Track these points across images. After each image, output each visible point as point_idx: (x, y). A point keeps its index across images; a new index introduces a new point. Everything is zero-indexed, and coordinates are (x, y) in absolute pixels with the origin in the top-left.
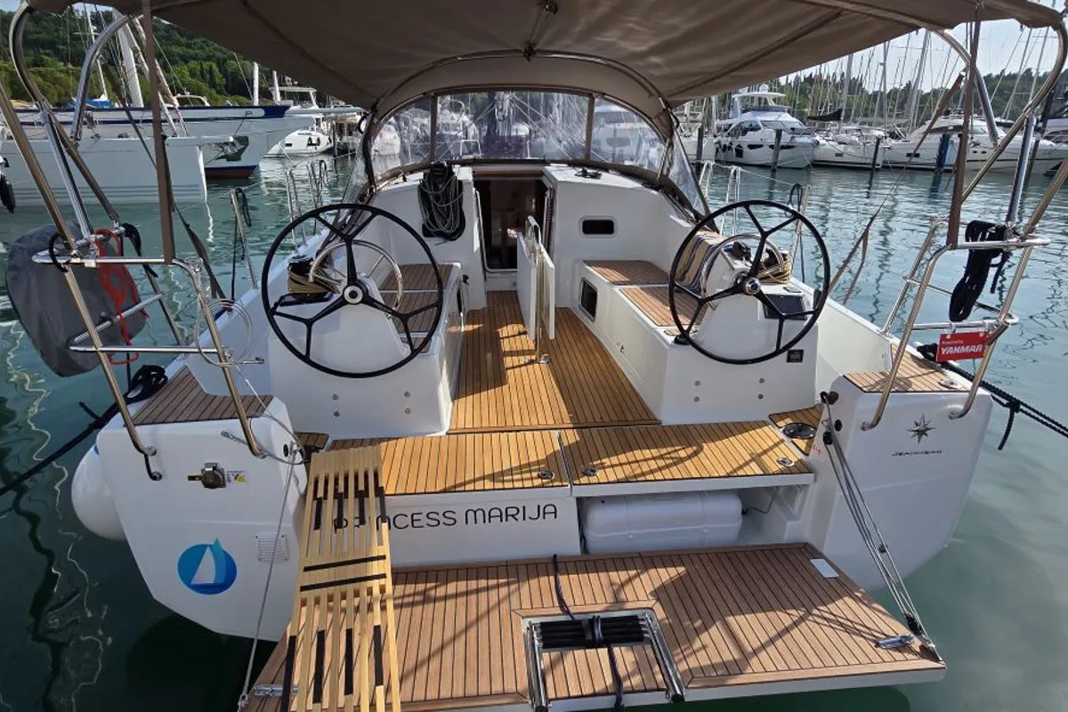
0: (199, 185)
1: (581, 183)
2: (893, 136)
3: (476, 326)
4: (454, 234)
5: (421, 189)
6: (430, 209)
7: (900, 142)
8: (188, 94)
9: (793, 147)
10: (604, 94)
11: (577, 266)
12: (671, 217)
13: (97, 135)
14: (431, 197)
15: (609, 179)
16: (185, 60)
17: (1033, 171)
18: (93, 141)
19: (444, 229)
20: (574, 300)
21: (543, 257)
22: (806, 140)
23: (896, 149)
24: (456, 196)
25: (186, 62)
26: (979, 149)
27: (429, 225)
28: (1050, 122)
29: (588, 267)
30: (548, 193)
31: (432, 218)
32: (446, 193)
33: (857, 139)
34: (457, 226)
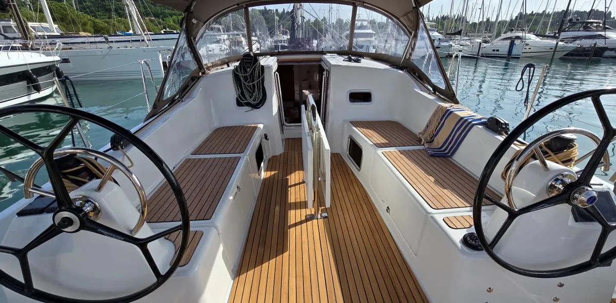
0: (160, 70)
1: (347, 67)
2: (486, 42)
3: (273, 173)
4: (259, 104)
5: (235, 73)
6: (241, 87)
7: (489, 44)
8: (168, 29)
9: (440, 47)
10: (364, 2)
11: (346, 125)
12: (416, 90)
13: (110, 47)
14: (242, 78)
15: (366, 63)
16: (171, 15)
17: (555, 57)
18: (109, 50)
19: (251, 101)
20: (344, 149)
21: (319, 133)
22: (446, 44)
23: (487, 48)
24: (259, 77)
25: (172, 17)
26: (528, 47)
27: (241, 99)
28: (562, 34)
29: (354, 128)
30: (325, 73)
31: (242, 93)
32: (252, 75)
33: (469, 43)
34: (261, 97)
